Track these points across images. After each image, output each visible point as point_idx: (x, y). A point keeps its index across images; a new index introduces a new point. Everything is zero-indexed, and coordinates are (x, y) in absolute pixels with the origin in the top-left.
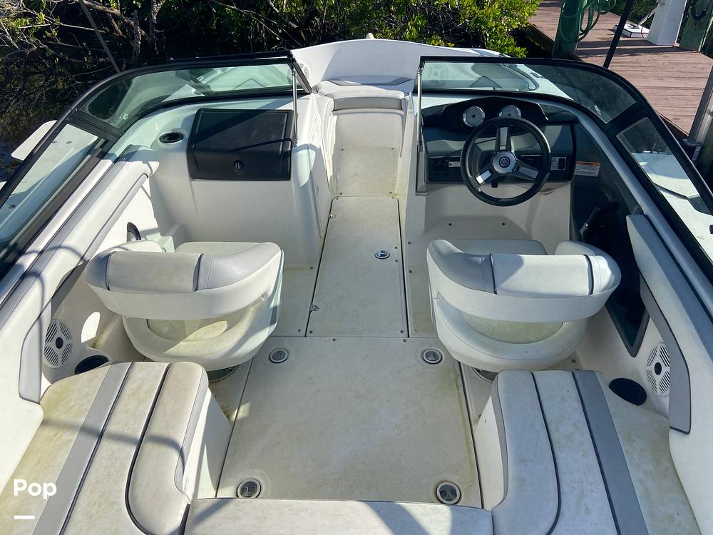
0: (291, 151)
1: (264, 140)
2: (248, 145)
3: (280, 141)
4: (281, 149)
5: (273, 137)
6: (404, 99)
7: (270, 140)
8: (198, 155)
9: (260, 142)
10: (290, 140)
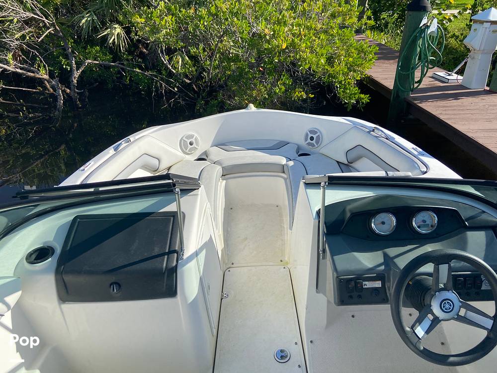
0: (176, 266)
1: (146, 255)
2: (126, 263)
3: (163, 254)
4: (165, 265)
5: (157, 251)
6: (286, 165)
7: (153, 254)
8: (68, 278)
9: (140, 258)
10: (175, 251)
